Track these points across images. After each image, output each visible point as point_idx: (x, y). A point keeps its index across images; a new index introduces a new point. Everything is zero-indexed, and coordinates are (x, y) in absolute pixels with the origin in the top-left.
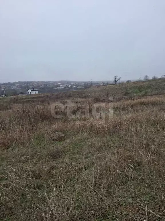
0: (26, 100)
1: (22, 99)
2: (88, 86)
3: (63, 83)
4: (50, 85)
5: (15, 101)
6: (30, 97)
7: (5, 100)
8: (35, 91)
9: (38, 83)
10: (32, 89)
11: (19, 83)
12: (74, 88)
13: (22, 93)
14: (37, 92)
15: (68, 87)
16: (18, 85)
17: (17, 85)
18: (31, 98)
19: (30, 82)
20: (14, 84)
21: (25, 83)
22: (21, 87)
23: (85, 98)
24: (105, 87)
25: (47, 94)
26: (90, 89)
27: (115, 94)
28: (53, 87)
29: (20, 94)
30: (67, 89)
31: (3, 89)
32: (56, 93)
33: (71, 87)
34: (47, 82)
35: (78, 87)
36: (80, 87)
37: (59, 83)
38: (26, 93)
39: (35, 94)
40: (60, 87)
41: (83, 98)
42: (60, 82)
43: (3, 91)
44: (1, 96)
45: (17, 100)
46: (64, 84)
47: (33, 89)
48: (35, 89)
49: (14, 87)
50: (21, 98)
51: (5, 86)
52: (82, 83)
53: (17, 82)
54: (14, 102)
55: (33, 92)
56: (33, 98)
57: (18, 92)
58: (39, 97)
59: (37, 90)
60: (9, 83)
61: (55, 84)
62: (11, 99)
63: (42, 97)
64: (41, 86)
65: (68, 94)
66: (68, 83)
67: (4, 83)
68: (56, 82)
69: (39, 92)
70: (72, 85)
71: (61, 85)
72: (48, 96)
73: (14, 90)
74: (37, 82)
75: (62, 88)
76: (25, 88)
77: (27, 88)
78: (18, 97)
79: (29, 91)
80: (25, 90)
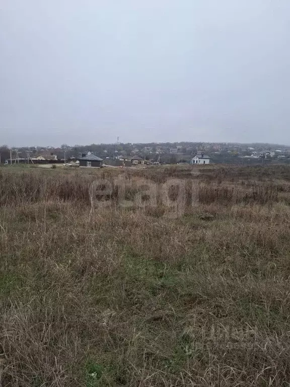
0: (187, 173)
1: (182, 171)
3: (259, 147)
4: (233, 151)
5: (172, 173)
7: (158, 170)
8: (204, 160)
9: (212, 145)
10: (200, 156)
11: (182, 144)
12: (281, 159)
13: (184, 161)
14: (207, 162)
15: (269, 157)
16: (180, 147)
17: (178, 147)
19: (200, 144)
20: (175, 145)
21: (191, 144)
22: (184, 151)
25: (224, 167)
28: (237, 155)
29: (181, 162)
30: (265, 160)
31: (157, 153)
33: (275, 157)
34: (229, 144)
37: (251, 148)
38: (189, 162)
39: (204, 165)
40: (252, 155)
42: (254, 146)
43: (157, 155)
44: (154, 163)
45: (175, 171)
46: (261, 150)
48: (204, 157)
49: (174, 151)
50: (181, 169)
51: (161, 149)
53: (179, 142)
54: (170, 175)
55: (202, 162)
57: (179, 159)
58: (210, 170)
59: (208, 157)
60: (168, 144)
61: (244, 150)
62: (166, 170)
63: (214, 170)
64: (218, 151)
65: (263, 170)
66: (270, 148)
68: (246, 146)
69: (210, 162)
70: (277, 154)
71: (254, 151)
72: (223, 170)
73: (173, 155)
75: (256, 157)
76: (190, 152)
77: (193, 153)
78: (176, 167)
79: (196, 159)
80: (189, 156)
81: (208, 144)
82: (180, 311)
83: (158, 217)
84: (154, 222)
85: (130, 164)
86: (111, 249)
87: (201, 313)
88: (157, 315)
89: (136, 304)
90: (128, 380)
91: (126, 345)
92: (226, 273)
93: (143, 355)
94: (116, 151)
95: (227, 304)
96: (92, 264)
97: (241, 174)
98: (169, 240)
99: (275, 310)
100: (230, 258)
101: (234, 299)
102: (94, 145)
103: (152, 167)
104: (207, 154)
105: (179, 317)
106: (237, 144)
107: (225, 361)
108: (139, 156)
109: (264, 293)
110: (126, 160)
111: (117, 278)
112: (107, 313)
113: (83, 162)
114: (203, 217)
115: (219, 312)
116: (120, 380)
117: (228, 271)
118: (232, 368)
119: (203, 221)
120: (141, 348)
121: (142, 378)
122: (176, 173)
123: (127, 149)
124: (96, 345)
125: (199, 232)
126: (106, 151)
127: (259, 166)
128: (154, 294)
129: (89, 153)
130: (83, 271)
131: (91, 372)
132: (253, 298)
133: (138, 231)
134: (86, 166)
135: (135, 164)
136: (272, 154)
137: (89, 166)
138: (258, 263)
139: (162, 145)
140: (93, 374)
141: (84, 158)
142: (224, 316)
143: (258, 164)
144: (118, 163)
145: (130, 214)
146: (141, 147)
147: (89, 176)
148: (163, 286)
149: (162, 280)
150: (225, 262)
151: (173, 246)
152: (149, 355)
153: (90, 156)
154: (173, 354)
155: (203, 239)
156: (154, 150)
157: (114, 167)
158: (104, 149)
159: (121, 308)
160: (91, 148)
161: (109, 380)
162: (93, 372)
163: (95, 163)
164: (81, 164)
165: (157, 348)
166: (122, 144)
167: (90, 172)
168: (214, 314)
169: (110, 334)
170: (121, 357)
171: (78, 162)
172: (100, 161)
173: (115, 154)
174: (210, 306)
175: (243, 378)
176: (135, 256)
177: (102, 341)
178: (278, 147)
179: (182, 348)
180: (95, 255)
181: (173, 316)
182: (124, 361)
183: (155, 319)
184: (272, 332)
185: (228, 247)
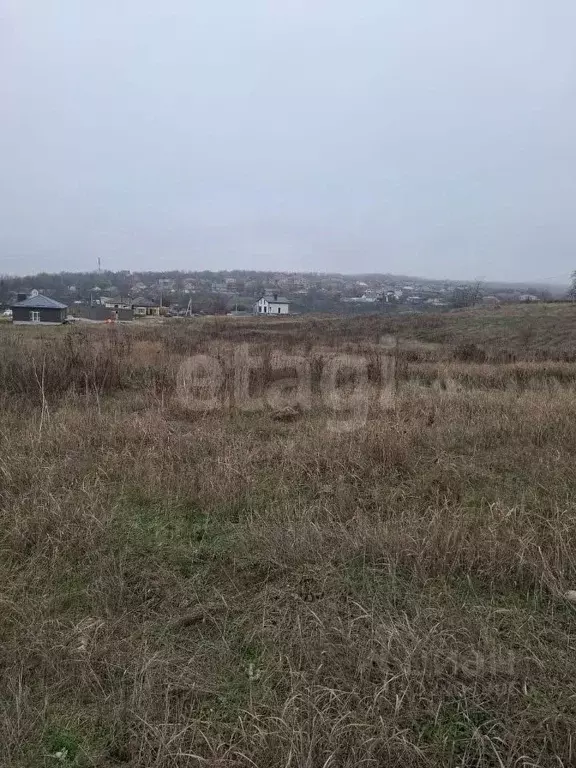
0: (247, 331)
1: (239, 328)
2: (464, 298)
3: (376, 281)
4: (330, 289)
5: (218, 332)
6: (262, 322)
7: (190, 327)
8: (278, 306)
9: (292, 277)
10: (272, 299)
11: (235, 274)
12: (414, 304)
13: (240, 309)
14: (285, 309)
15: (392, 299)
16: (233, 280)
17: (228, 280)
18: (263, 327)
19: (270, 275)
20: (220, 277)
21: (253, 275)
22: (240, 287)
23: (440, 342)
24: (526, 310)
25: (316, 319)
26: (470, 310)
27: (558, 339)
28: (339, 295)
29: (234, 309)
30: (386, 304)
31: (186, 291)
32: (343, 318)
33: (403, 299)
34: (323, 276)
35: (430, 301)
36: (436, 302)
37: (362, 284)
38: (251, 310)
39: (279, 316)
40: (364, 297)
41: (431, 341)
42: (367, 278)
43: (187, 298)
44: (181, 312)
45: (223, 328)
46: (377, 286)
47: (276, 298)
48: (279, 299)
49: (220, 289)
50: (235, 324)
51: (194, 284)
52: (447, 285)
53: (230, 270)
54: (215, 336)
55: (274, 309)
56: (272, 327)
57: (230, 305)
58: (287, 326)
59: (285, 300)
60: (208, 275)
61: (349, 287)
62: (207, 325)
63: (297, 326)
64: (302, 288)
66: (393, 282)
67: (193, 271)
68: (353, 279)
69: (290, 309)
70: (406, 294)
71: (366, 288)
72: (314, 324)
73: (218, 297)
74: (290, 275)
75: (370, 300)
76: (250, 292)
77: (259, 293)
78: (227, 320)
79: (262, 304)
80: (251, 299)
81: (285, 275)
82: (237, 599)
83: (192, 421)
84: (184, 432)
85: (128, 315)
86: (91, 495)
87: (277, 598)
88: (191, 614)
89: (148, 599)
90: (133, 752)
91: (129, 683)
92: (322, 517)
93: (163, 696)
94: (97, 288)
95: (323, 573)
96: (49, 529)
97: (345, 332)
98: (213, 465)
99: (405, 572)
100: (328, 488)
101: (336, 563)
102: (44, 275)
103: (178, 321)
104: (282, 294)
105: (236, 612)
106: (337, 276)
107: (321, 681)
108: (149, 298)
109: (386, 545)
110: (120, 307)
111: (106, 553)
112: (86, 625)
113: (22, 313)
114: (279, 415)
115: (310, 591)
116: (117, 755)
117: (325, 513)
118: (332, 691)
119: (279, 424)
120: (159, 685)
121: (162, 740)
122: (226, 333)
123: (120, 283)
124: (64, 693)
125: (272, 446)
126: (73, 288)
127: (376, 316)
128: (186, 574)
129: (34, 293)
130: (29, 546)
131: (54, 750)
132: (369, 557)
133: (151, 452)
134: (29, 319)
135: (140, 316)
136: (398, 295)
137: (36, 321)
138: (376, 493)
139: (195, 277)
140: (59, 754)
141: (24, 304)
142: (318, 597)
143: (373, 313)
144: (104, 313)
145: (133, 419)
146: (151, 278)
147: (34, 341)
148: (203, 557)
149: (202, 545)
150: (318, 497)
151: (222, 476)
152: (177, 694)
153: (35, 298)
154: (224, 684)
155: (278, 458)
156: (180, 286)
157: (95, 322)
158: (70, 284)
159: (117, 611)
160: (40, 282)
161: (93, 758)
162: (58, 750)
163: (49, 314)
164: (16, 317)
165: (194, 678)
166: (109, 274)
167: (38, 334)
168: (301, 595)
169: (95, 665)
170: (117, 709)
171: (9, 312)
172: (59, 309)
173: (94, 293)
174: (292, 581)
175: (353, 705)
176: (144, 503)
177: (77, 682)
178: (405, 280)
179: (242, 670)
180: (57, 509)
181: (222, 611)
182: (125, 717)
183: (188, 623)
184: (400, 614)
185: (324, 469)
